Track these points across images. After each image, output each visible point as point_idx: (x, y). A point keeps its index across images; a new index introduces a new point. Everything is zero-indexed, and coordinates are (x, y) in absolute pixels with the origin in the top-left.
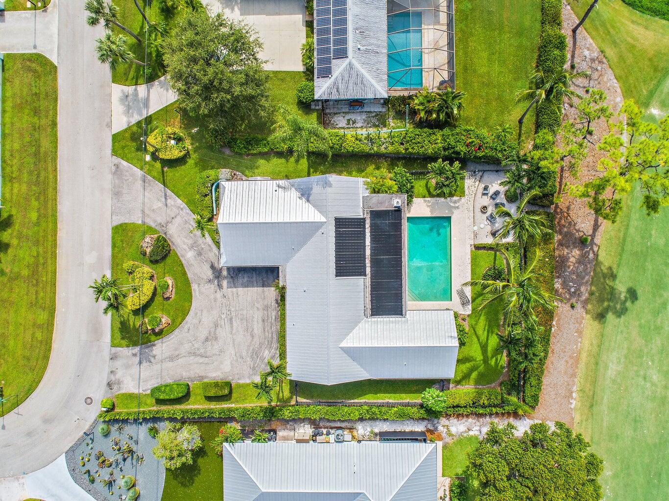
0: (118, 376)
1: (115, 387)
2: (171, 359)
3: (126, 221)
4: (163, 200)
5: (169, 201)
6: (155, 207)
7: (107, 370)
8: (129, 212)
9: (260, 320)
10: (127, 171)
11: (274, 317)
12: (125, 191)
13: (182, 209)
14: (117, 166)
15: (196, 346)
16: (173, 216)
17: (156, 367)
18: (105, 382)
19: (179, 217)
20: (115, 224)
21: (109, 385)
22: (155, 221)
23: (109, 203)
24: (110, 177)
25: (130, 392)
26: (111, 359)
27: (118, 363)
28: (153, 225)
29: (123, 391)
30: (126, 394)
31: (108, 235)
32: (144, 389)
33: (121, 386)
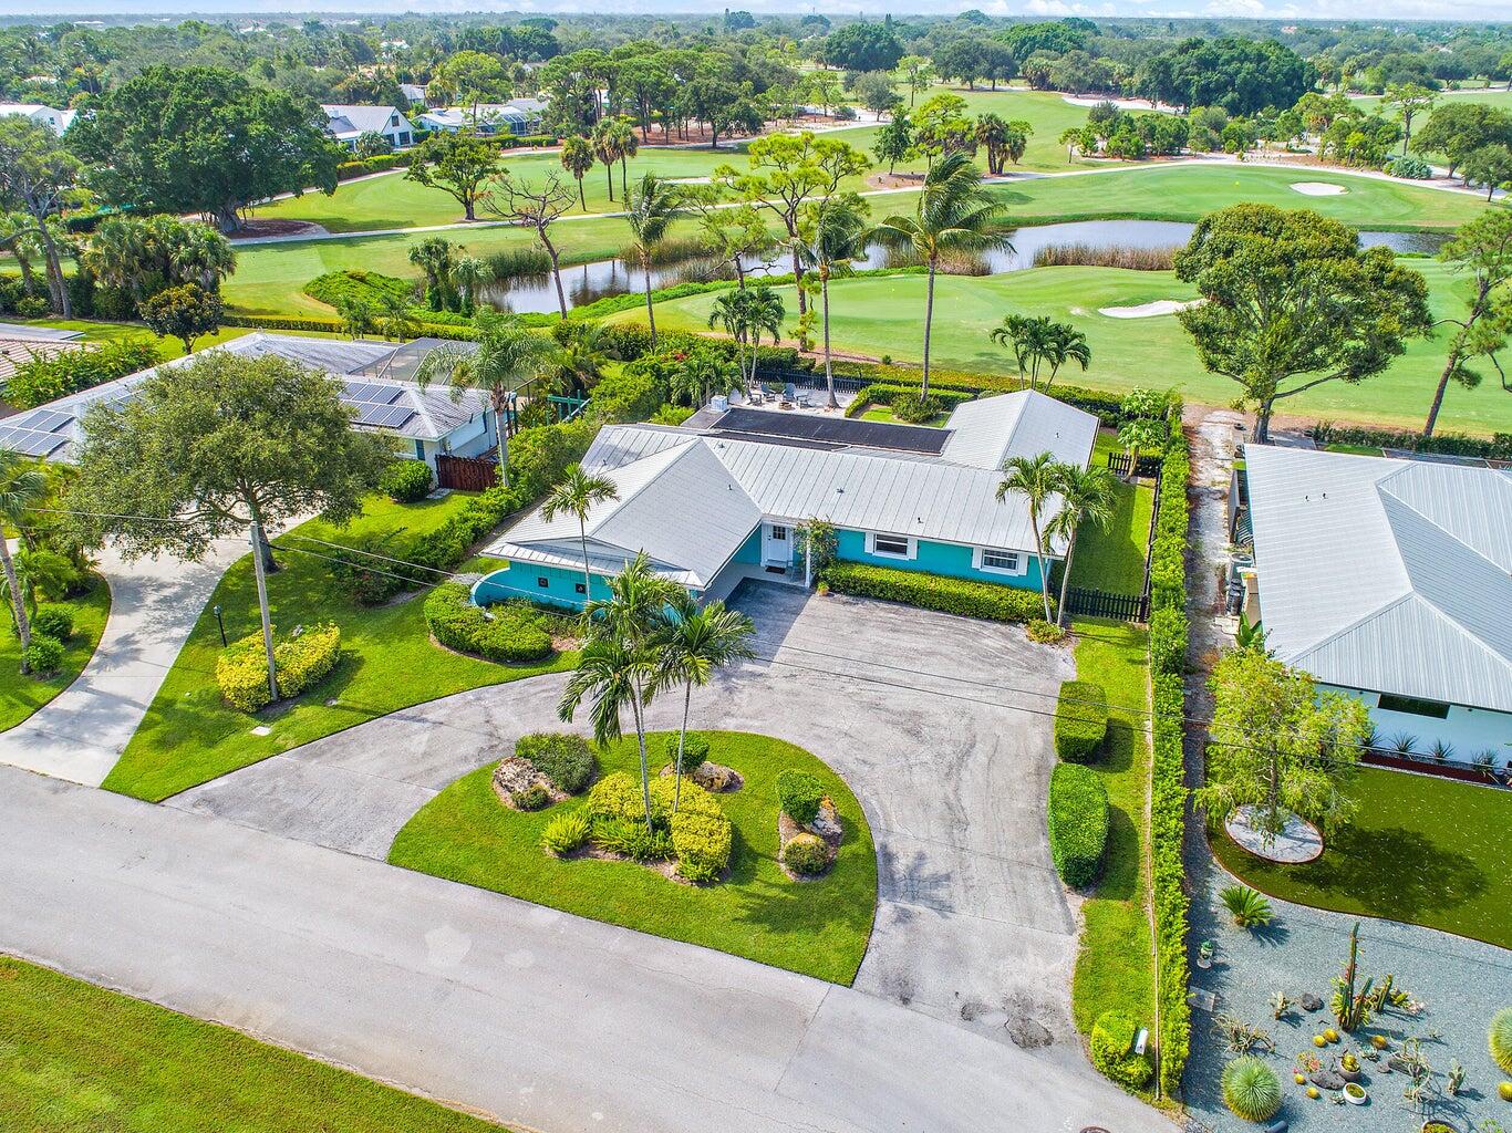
0: (990, 998)
1: (1040, 1021)
2: (956, 820)
3: (401, 823)
4: (417, 725)
5: (430, 717)
6: (422, 749)
7: (955, 1030)
8: (377, 810)
9: (891, 635)
10: (248, 783)
12: (302, 802)
13: (479, 699)
14: (208, 800)
15: (927, 757)
16: (482, 719)
17: (978, 867)
18: (1013, 1054)
19: (495, 711)
20: (383, 851)
21: (1028, 1040)
22: (465, 759)
23: (299, 851)
24: (219, 824)
25: (1072, 974)
26: (906, 1001)
27: (931, 981)
28: (473, 766)
29: (1065, 999)
30: (1077, 988)
31: (408, 883)
32: (1063, 927)
33: (1039, 1000)
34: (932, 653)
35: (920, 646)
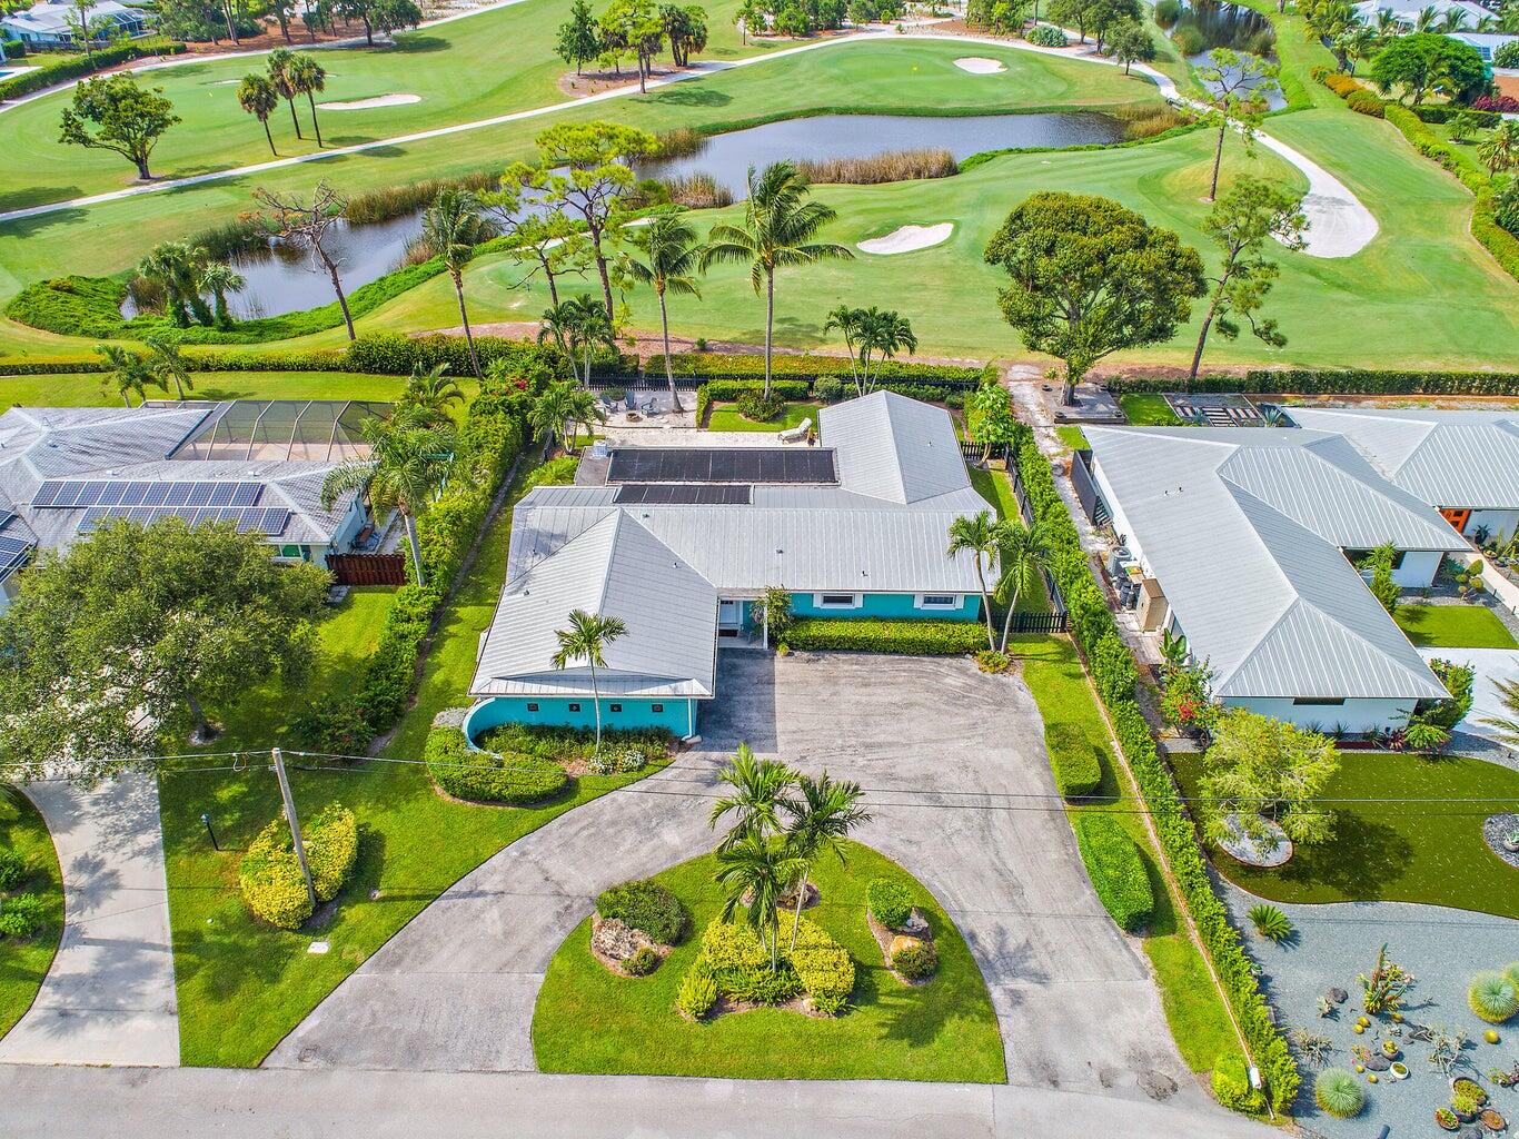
0: (1117, 1062)
1: (1163, 1071)
2: (1013, 889)
3: (527, 1022)
4: (479, 902)
5: (487, 887)
6: (498, 928)
7: (1102, 1100)
8: (495, 1012)
9: (869, 690)
10: (341, 1016)
11: (855, 667)
12: (413, 1025)
13: (524, 854)
14: (309, 1050)
15: (958, 824)
16: (539, 878)
17: (1052, 932)
18: (1155, 1110)
19: (547, 864)
20: (528, 1060)
21: (1162, 1092)
22: (548, 929)
23: (441, 1083)
24: (340, 1078)
25: (1163, 1017)
26: (1055, 1083)
27: (1067, 1059)
28: (559, 937)
29: (1169, 1043)
30: (1175, 1031)
31: (570, 1090)
32: (1138, 973)
33: (1152, 1052)
34: (910, 705)
35: (896, 699)
